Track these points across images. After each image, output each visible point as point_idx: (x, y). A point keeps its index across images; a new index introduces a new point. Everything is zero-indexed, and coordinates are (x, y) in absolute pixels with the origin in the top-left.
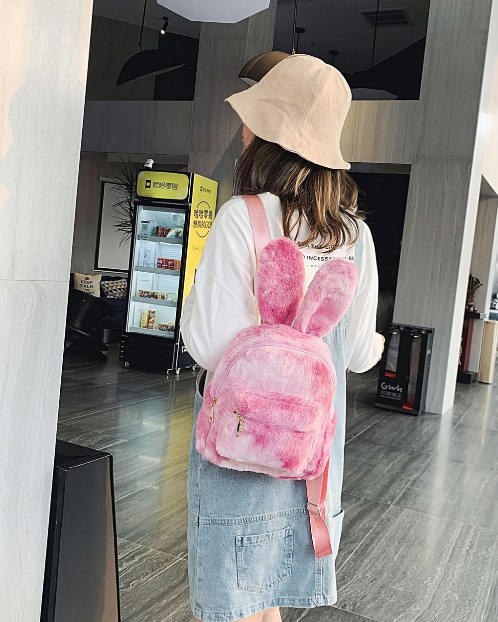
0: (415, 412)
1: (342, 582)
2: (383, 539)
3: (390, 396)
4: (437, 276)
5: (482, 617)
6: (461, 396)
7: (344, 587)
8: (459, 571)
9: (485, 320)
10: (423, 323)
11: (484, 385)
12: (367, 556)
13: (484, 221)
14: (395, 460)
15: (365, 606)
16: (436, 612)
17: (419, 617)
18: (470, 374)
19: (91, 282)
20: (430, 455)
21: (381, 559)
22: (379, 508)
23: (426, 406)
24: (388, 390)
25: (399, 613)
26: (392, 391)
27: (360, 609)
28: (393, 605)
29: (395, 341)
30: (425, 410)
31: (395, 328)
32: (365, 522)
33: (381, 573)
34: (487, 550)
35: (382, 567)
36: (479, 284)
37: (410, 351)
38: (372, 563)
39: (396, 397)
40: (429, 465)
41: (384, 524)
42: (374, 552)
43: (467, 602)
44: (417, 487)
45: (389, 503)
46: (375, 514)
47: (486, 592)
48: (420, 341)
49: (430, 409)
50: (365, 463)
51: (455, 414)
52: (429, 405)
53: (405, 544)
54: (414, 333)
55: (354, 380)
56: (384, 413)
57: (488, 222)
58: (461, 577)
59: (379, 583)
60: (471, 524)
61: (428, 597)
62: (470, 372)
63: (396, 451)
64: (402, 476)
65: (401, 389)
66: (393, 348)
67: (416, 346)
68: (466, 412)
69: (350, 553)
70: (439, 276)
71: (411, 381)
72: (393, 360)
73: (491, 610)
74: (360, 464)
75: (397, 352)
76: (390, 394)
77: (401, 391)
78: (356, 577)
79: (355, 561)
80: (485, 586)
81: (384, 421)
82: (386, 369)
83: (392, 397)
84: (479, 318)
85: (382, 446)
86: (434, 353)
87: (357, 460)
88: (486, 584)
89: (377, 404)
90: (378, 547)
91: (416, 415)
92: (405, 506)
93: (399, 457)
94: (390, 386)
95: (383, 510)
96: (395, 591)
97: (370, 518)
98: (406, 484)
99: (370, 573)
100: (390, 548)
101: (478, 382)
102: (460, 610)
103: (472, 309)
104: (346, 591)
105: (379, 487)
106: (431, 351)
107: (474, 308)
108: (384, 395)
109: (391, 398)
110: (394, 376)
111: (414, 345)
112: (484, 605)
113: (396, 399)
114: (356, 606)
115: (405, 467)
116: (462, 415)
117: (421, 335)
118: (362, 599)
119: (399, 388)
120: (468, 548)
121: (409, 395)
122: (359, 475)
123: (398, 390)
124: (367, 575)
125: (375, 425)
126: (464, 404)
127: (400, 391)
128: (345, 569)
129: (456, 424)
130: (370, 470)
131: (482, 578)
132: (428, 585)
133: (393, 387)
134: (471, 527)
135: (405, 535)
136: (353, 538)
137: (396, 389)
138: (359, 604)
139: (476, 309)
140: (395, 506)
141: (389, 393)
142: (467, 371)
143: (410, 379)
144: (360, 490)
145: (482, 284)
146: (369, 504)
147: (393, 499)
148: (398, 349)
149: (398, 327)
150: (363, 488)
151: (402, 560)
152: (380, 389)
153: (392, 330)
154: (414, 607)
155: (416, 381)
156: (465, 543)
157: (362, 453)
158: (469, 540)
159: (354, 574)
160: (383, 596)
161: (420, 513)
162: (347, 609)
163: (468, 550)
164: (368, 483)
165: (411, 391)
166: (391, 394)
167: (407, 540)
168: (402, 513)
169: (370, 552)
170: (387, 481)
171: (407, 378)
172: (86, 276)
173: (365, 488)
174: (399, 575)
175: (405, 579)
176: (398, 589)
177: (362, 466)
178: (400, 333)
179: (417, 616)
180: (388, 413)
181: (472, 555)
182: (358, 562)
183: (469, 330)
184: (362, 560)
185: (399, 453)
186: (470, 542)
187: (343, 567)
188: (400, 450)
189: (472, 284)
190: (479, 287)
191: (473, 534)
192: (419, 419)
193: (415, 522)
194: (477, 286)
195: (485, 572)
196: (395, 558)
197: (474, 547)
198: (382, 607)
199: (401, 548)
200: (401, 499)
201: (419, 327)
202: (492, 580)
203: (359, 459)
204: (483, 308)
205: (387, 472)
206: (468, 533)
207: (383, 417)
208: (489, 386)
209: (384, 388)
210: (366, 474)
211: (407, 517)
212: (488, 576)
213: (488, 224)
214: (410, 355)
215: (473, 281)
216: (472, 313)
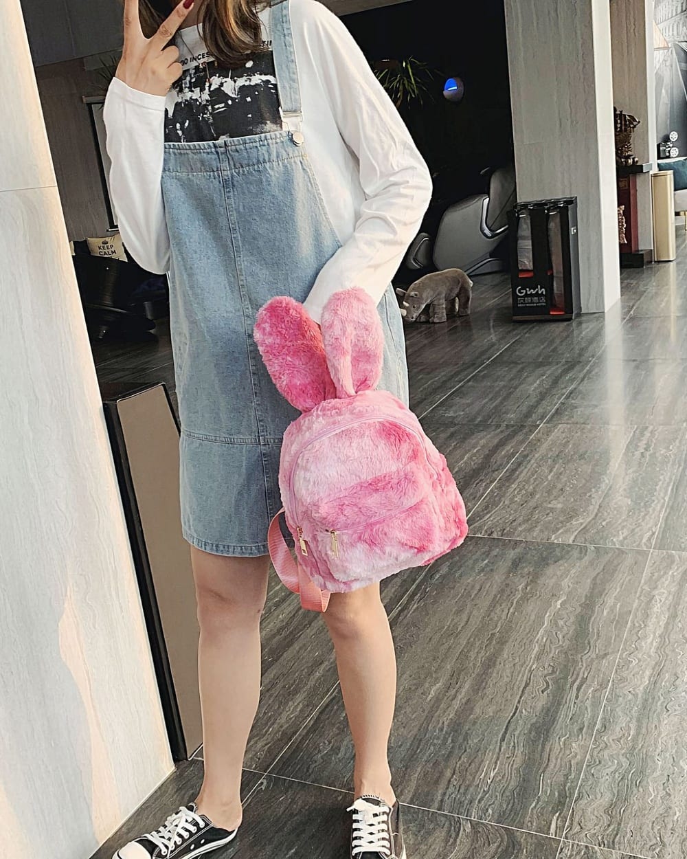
0: (568, 316)
1: (485, 512)
2: (533, 461)
3: (531, 303)
4: (567, 120)
5: (661, 516)
6: (632, 284)
7: (489, 515)
8: (631, 476)
9: (651, 173)
10: (558, 193)
11: (664, 264)
12: (515, 481)
13: (627, 27)
14: (543, 376)
15: (515, 529)
16: (604, 520)
17: (584, 528)
18: (641, 253)
19: (112, 246)
20: (590, 361)
21: (532, 481)
22: (527, 429)
23: (582, 306)
24: (526, 295)
25: (558, 529)
26: (531, 295)
27: (509, 534)
28: (550, 522)
29: (525, 226)
30: (581, 311)
31: (521, 209)
32: (508, 448)
33: (532, 495)
34: (667, 448)
35: (534, 488)
36: (635, 123)
37: (548, 236)
38: (521, 486)
39: (539, 303)
40: (589, 372)
41: (533, 446)
42: (523, 475)
43: (642, 504)
44: (574, 400)
45: (538, 423)
46: (521, 438)
47: (667, 491)
48: (558, 220)
49: (588, 308)
50: (504, 386)
51: (623, 307)
52: (586, 303)
53: (561, 461)
54: (548, 209)
55: (482, 296)
56: (525, 326)
57: (633, 27)
58: (634, 482)
59: (532, 504)
60: (647, 425)
61: (593, 509)
62: (642, 250)
63: (544, 366)
64: (554, 391)
65: (543, 289)
66: (524, 238)
67: (554, 226)
68: (639, 302)
69: (492, 482)
70: (570, 120)
71: (557, 277)
72: (527, 255)
73: (672, 508)
74: (497, 389)
75: (530, 242)
76: (530, 301)
77: (544, 293)
78: (502, 503)
79: (499, 488)
80: (665, 485)
81: (527, 335)
82: (520, 268)
83: (534, 303)
84: (642, 172)
85: (524, 364)
86: (581, 231)
87: (493, 386)
88: (666, 482)
89: (515, 318)
90: (526, 470)
91: (570, 319)
92: (560, 422)
93: (549, 372)
94: (528, 289)
95: (531, 432)
96: (552, 510)
97: (515, 443)
98: (559, 398)
99: (519, 497)
100: (543, 468)
101: (655, 262)
102: (634, 513)
103: (630, 161)
104: (491, 519)
105: (524, 409)
106: (577, 229)
107: (633, 159)
108: (522, 303)
109: (532, 305)
110: (531, 274)
111: (552, 225)
112: (664, 503)
113: (540, 304)
114: (505, 531)
115: (556, 382)
116: (633, 306)
117: (558, 210)
118: (512, 523)
119: (541, 289)
120: (643, 451)
121: (556, 297)
122: (497, 402)
123: (540, 292)
124: (516, 499)
125: (513, 343)
126: (635, 293)
127: (542, 292)
128: (488, 498)
129: (625, 319)
130: (511, 393)
131: (661, 477)
132: (593, 496)
133: (532, 290)
134: (647, 428)
135: (561, 452)
136: (495, 467)
137: (538, 291)
138: (508, 529)
139: (636, 159)
140: (546, 425)
141: (528, 299)
142: (638, 251)
143: (555, 274)
144: (500, 416)
145: (639, 122)
146: (512, 429)
147: (542, 418)
148: (530, 237)
149: (525, 206)
150: (503, 414)
151: (558, 477)
152: (515, 296)
153: (517, 213)
154: (577, 520)
155: (562, 275)
156: (638, 446)
157: (498, 377)
158: (644, 442)
159: (500, 500)
160: (536, 517)
161: (578, 426)
162: (495, 536)
163: (642, 453)
164: (509, 408)
165: (558, 290)
166: (532, 300)
167: (563, 456)
168: (556, 430)
169: (518, 476)
170: (534, 400)
171: (549, 274)
172: (103, 240)
173: (507, 413)
174: (555, 493)
175: (564, 495)
176: (555, 506)
177: (500, 390)
178: (530, 215)
179: (580, 528)
180: (531, 326)
181: (648, 457)
182: (504, 489)
183: (632, 192)
184: (508, 486)
185: (548, 367)
186: (646, 444)
187: (486, 496)
188: (550, 364)
189: (625, 125)
190: (635, 126)
191: (649, 435)
192: (574, 324)
193: (573, 436)
194: (632, 126)
195: (665, 471)
196: (549, 477)
197: (651, 449)
198: (536, 526)
199: (557, 466)
200: (553, 416)
201: (554, 199)
202: (673, 478)
203: (496, 384)
204: (646, 156)
205: (533, 390)
206: (642, 434)
207: (525, 331)
208: (671, 263)
209: (520, 295)
210: (506, 398)
211: (563, 433)
212: (669, 474)
213: (634, 30)
214: (548, 240)
215: (625, 121)
216: (631, 166)
